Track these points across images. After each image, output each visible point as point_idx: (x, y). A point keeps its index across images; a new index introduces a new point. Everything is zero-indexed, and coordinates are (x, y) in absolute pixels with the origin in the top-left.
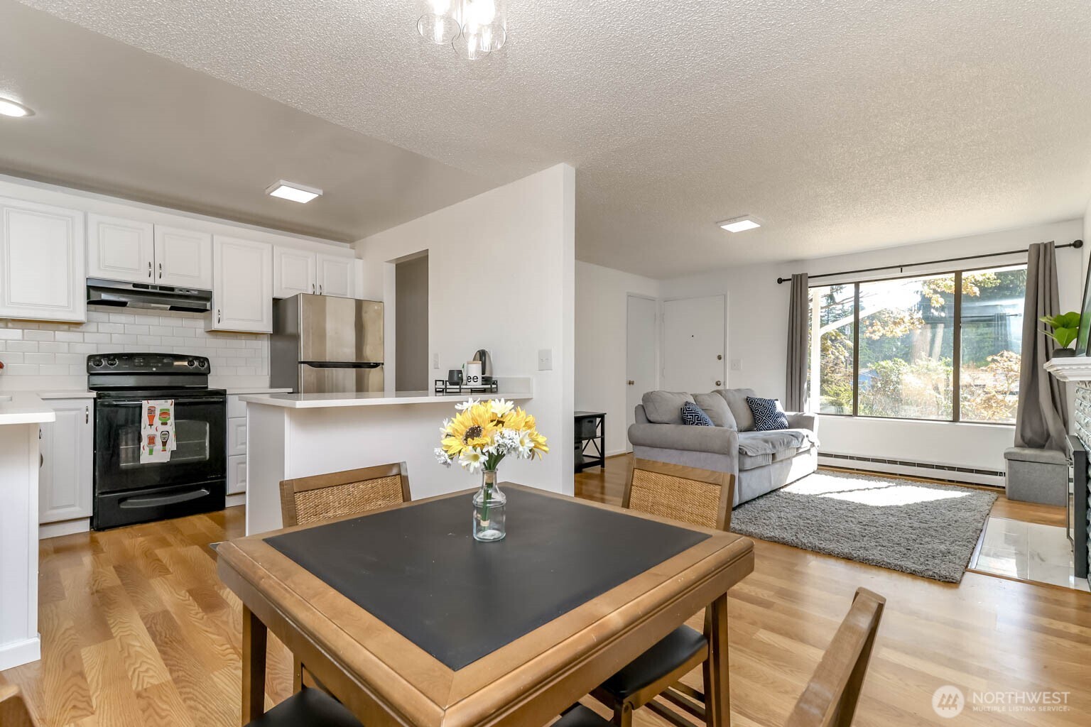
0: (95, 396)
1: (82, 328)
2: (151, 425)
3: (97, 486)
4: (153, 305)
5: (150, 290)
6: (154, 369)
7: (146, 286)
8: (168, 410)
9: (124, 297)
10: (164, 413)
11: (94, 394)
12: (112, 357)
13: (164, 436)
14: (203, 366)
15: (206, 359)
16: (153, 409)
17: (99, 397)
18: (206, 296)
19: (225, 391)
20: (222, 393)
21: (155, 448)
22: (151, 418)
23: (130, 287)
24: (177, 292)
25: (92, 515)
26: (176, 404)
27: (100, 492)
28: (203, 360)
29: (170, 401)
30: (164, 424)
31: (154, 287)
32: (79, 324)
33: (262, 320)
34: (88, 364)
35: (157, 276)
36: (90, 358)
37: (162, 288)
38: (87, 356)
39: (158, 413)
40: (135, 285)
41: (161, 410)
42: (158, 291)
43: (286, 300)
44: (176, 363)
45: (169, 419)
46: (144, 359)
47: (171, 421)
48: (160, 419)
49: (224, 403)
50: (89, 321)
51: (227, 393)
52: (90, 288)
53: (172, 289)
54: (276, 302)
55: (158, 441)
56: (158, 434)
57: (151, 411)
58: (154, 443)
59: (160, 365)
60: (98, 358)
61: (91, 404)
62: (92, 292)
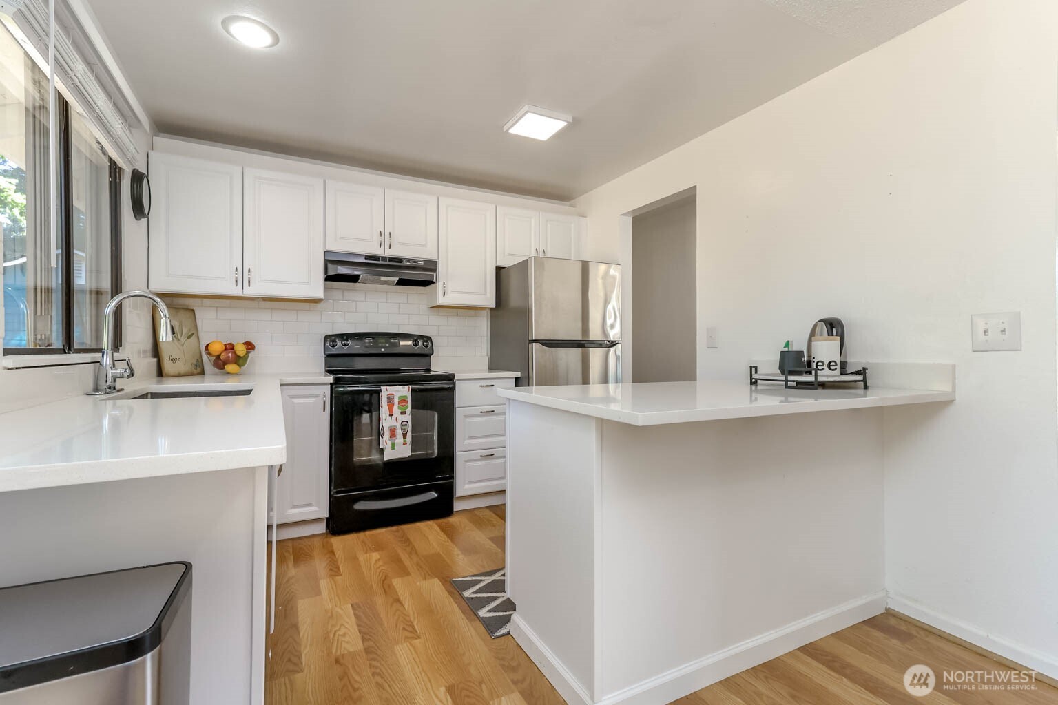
0: (332, 382)
1: (319, 305)
2: (391, 415)
3: (333, 484)
4: (383, 278)
5: (380, 262)
6: (383, 350)
7: (377, 258)
8: (406, 397)
9: (357, 270)
10: (403, 401)
11: (330, 379)
12: (345, 337)
13: (404, 427)
14: (427, 346)
15: (429, 338)
16: (391, 397)
17: (337, 381)
18: (432, 266)
19: (453, 375)
20: (450, 378)
21: (396, 441)
22: (391, 407)
23: (362, 260)
24: (405, 263)
25: (328, 516)
26: (413, 391)
27: (335, 490)
28: (427, 339)
29: (407, 387)
30: (403, 413)
31: (384, 259)
32: (316, 301)
33: (485, 293)
34: (325, 345)
35: (387, 247)
36: (327, 338)
37: (392, 260)
38: (324, 336)
39: (396, 400)
40: (367, 257)
41: (400, 397)
42: (387, 263)
43: (509, 268)
44: (402, 343)
45: (407, 407)
46: (373, 339)
47: (409, 410)
48: (399, 408)
49: (452, 390)
50: (327, 298)
51: (456, 378)
52: (328, 262)
53: (400, 260)
54: (499, 270)
55: (399, 432)
56: (398, 425)
57: (390, 399)
58: (395, 436)
59: (387, 345)
60: (333, 338)
61: (327, 389)
62: (330, 266)
